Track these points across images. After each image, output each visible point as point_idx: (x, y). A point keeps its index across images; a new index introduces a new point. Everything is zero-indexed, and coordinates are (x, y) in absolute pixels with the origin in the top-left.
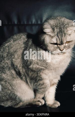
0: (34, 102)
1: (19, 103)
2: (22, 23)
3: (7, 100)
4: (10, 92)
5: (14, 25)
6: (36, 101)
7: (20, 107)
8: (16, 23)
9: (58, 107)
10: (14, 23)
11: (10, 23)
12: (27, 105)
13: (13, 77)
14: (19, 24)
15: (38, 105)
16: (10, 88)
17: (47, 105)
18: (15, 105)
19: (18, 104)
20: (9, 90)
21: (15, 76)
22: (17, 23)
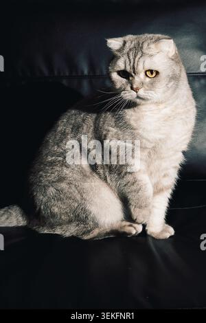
0: (121, 228)
1: (91, 230)
2: (98, 73)
3: (70, 222)
4: (76, 205)
5: (83, 77)
6: (125, 226)
7: (93, 238)
8: (86, 72)
9: (171, 237)
10: (83, 72)
11: (74, 74)
12: (108, 234)
13: (85, 175)
14: (91, 74)
15: (130, 234)
16: (78, 197)
17: (148, 233)
18: (84, 234)
19: (89, 232)
20: (76, 201)
21: (88, 174)
22: (89, 73)
